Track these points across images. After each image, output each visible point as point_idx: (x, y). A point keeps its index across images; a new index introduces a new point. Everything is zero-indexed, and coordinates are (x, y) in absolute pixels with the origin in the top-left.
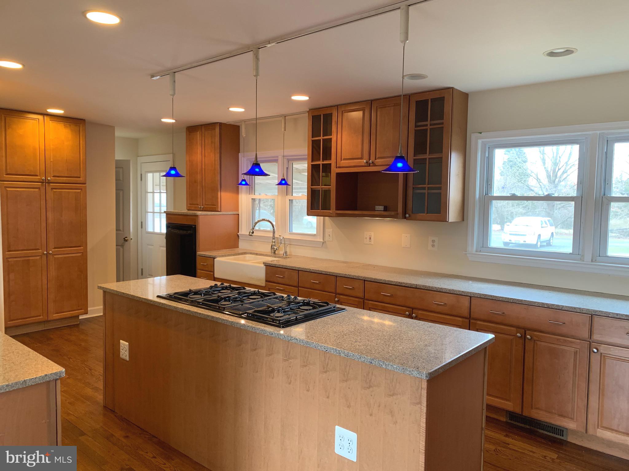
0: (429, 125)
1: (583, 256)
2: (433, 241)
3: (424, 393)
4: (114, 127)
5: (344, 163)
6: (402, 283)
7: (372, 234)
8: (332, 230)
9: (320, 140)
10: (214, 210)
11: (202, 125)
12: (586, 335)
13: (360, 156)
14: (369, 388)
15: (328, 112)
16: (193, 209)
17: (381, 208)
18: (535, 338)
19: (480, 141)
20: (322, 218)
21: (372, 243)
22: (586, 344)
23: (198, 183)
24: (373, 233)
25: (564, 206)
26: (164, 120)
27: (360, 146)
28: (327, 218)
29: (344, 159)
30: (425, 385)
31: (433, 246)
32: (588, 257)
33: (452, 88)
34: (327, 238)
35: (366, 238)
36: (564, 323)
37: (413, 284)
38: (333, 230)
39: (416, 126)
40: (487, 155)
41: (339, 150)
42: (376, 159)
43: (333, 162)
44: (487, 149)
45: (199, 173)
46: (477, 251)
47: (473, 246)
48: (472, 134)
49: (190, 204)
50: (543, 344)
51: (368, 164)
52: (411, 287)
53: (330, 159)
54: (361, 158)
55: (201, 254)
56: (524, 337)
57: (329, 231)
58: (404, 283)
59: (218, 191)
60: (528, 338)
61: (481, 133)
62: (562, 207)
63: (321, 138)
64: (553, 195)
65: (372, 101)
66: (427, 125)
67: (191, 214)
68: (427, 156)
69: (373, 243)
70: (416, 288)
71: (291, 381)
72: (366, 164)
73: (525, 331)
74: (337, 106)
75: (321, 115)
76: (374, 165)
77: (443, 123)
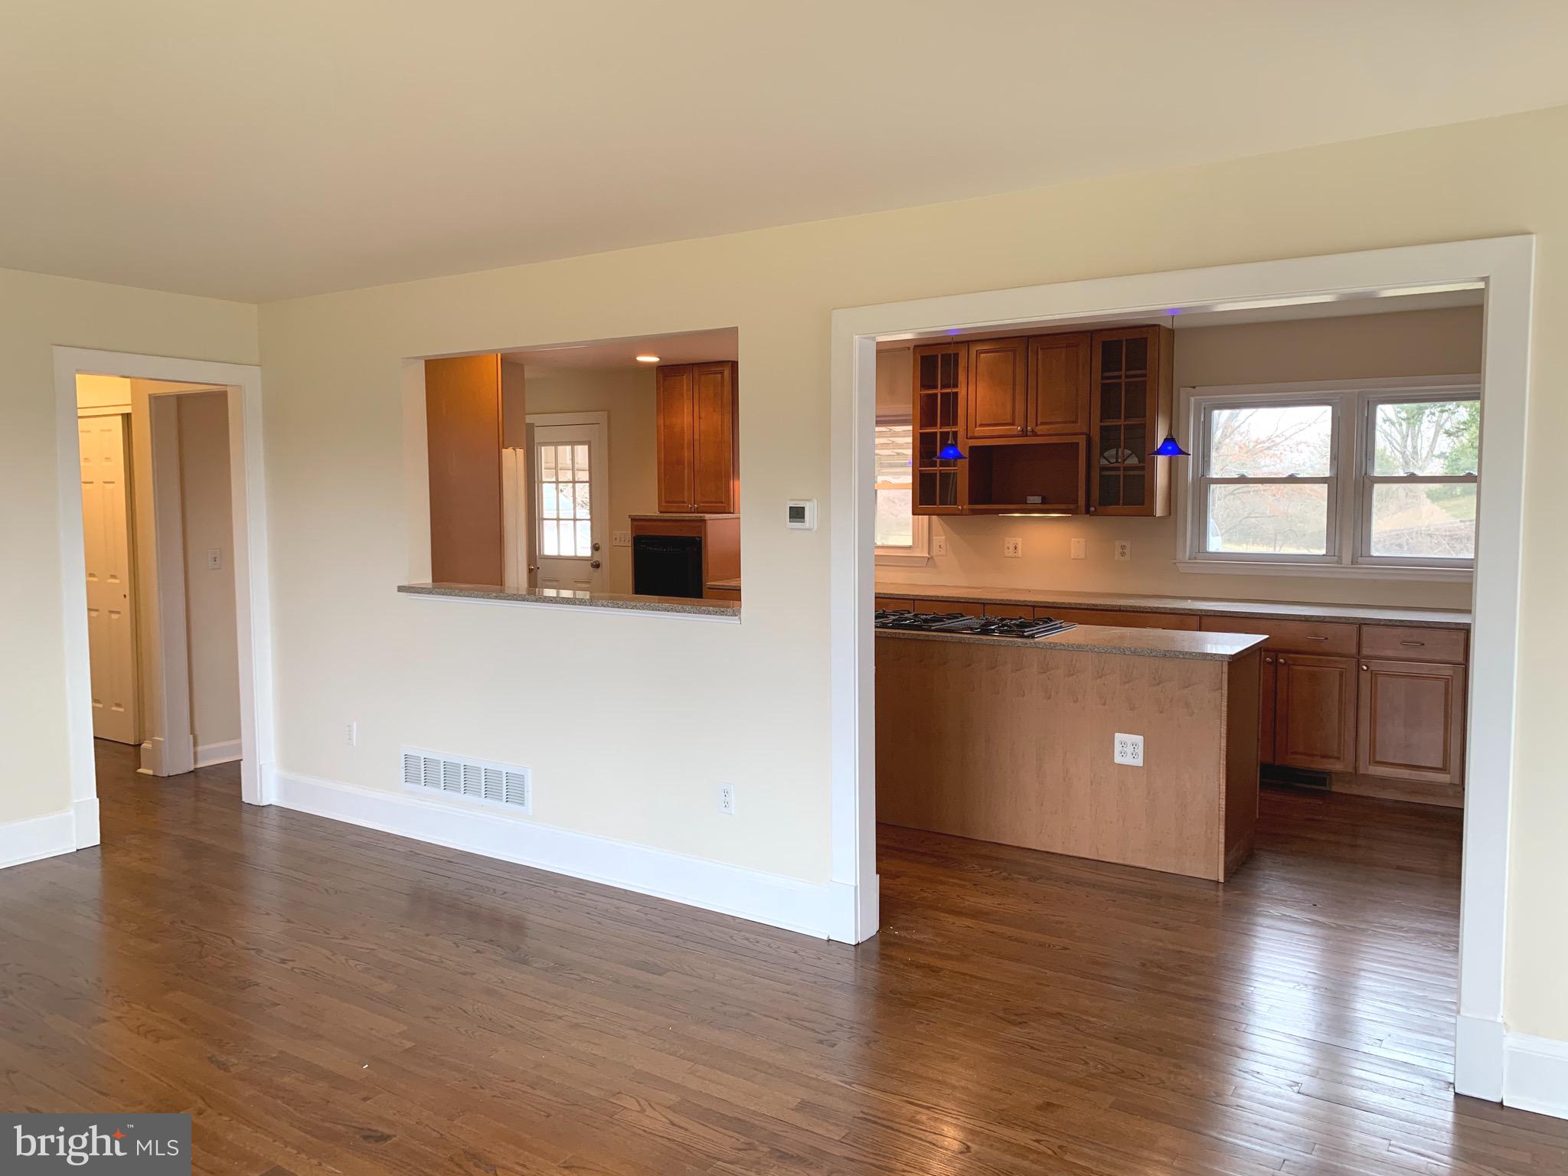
0: (1123, 377)
1: (1340, 557)
2: (1123, 547)
3: (1225, 677)
4: (522, 365)
5: (980, 431)
6: (1097, 605)
7: (1019, 541)
8: (944, 537)
9: (936, 395)
10: (723, 511)
11: (693, 364)
12: (1354, 651)
13: (1009, 421)
14: (1158, 684)
15: (951, 351)
16: (674, 510)
17: (1037, 499)
18: (1290, 662)
19: (1192, 399)
20: (926, 517)
21: (1020, 553)
22: (1354, 660)
23: (684, 464)
24: (1020, 539)
25: (1235, 492)
26: (641, 359)
27: (1009, 406)
28: (934, 518)
29: (981, 425)
30: (1225, 669)
31: (1123, 554)
32: (1347, 559)
33: (1159, 325)
34: (935, 551)
35: (1008, 548)
36: (1326, 639)
37: (1115, 606)
38: (946, 539)
39: (1103, 378)
40: (1202, 419)
41: (971, 411)
42: (1037, 426)
43: (960, 429)
44: (1203, 409)
45: (686, 446)
46: (1190, 559)
47: (1185, 552)
48: (1182, 390)
49: (666, 502)
50: (1299, 668)
51: (1024, 433)
52: (1111, 611)
53: (955, 423)
54: (1012, 424)
55: (716, 585)
56: (1275, 662)
57: (939, 539)
58: (1101, 605)
59: (729, 477)
60: (1281, 663)
61: (1194, 387)
62: (1232, 494)
63: (939, 391)
64: (1298, 476)
65: (1029, 337)
66: (1120, 377)
67: (674, 518)
68: (1122, 422)
69: (1020, 556)
70: (1120, 611)
71: (1050, 695)
72: (1021, 433)
73: (1277, 654)
74: (968, 342)
75: (937, 355)
76: (1035, 434)
77: (1144, 375)
